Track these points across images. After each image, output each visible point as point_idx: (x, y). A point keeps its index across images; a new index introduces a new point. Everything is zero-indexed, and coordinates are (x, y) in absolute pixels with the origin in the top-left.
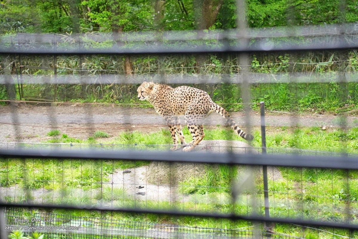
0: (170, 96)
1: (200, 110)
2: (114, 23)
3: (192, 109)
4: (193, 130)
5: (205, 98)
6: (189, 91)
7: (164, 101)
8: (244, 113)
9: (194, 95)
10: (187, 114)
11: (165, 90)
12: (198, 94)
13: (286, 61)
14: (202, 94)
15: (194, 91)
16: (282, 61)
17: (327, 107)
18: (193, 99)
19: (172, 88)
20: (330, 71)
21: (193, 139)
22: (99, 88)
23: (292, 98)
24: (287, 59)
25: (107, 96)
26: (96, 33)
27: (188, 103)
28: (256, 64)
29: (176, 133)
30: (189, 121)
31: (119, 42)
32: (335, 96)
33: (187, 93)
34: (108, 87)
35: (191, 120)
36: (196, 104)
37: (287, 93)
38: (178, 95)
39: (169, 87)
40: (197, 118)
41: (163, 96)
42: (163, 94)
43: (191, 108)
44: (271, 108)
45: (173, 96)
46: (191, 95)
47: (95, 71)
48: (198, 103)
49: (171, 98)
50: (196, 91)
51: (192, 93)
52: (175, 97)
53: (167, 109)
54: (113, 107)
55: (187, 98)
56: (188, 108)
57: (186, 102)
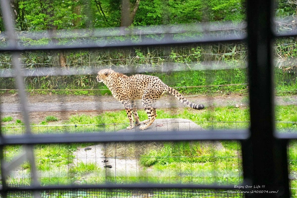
0: (126, 84)
1: (155, 92)
2: (50, 24)
3: (148, 93)
4: (149, 111)
5: (158, 82)
6: (143, 78)
7: (120, 88)
8: (166, 96)
9: (148, 81)
10: (144, 97)
11: (121, 78)
12: (151, 79)
13: (198, 53)
14: (155, 79)
15: (147, 77)
16: (195, 52)
17: (232, 89)
18: (148, 84)
19: (127, 77)
20: (234, 60)
21: (149, 119)
22: (36, 79)
23: (204, 82)
24: (199, 51)
25: (44, 86)
26: (25, 32)
27: (144, 88)
28: (173, 55)
29: (132, 114)
30: (146, 103)
31: (54, 40)
32: (238, 80)
33: (142, 80)
34: (45, 78)
35: (148, 102)
36: (151, 88)
37: (199, 79)
38: (134, 82)
39: (124, 76)
40: (153, 100)
41: (120, 83)
42: (120, 82)
43: (147, 91)
44: (187, 91)
45: (129, 84)
46: (146, 81)
47: (32, 65)
48: (152, 87)
49: (127, 85)
50: (149, 77)
51: (146, 79)
52: (130, 84)
53: (124, 95)
54: (51, 95)
55: (142, 84)
56: (145, 92)
57: (142, 88)
